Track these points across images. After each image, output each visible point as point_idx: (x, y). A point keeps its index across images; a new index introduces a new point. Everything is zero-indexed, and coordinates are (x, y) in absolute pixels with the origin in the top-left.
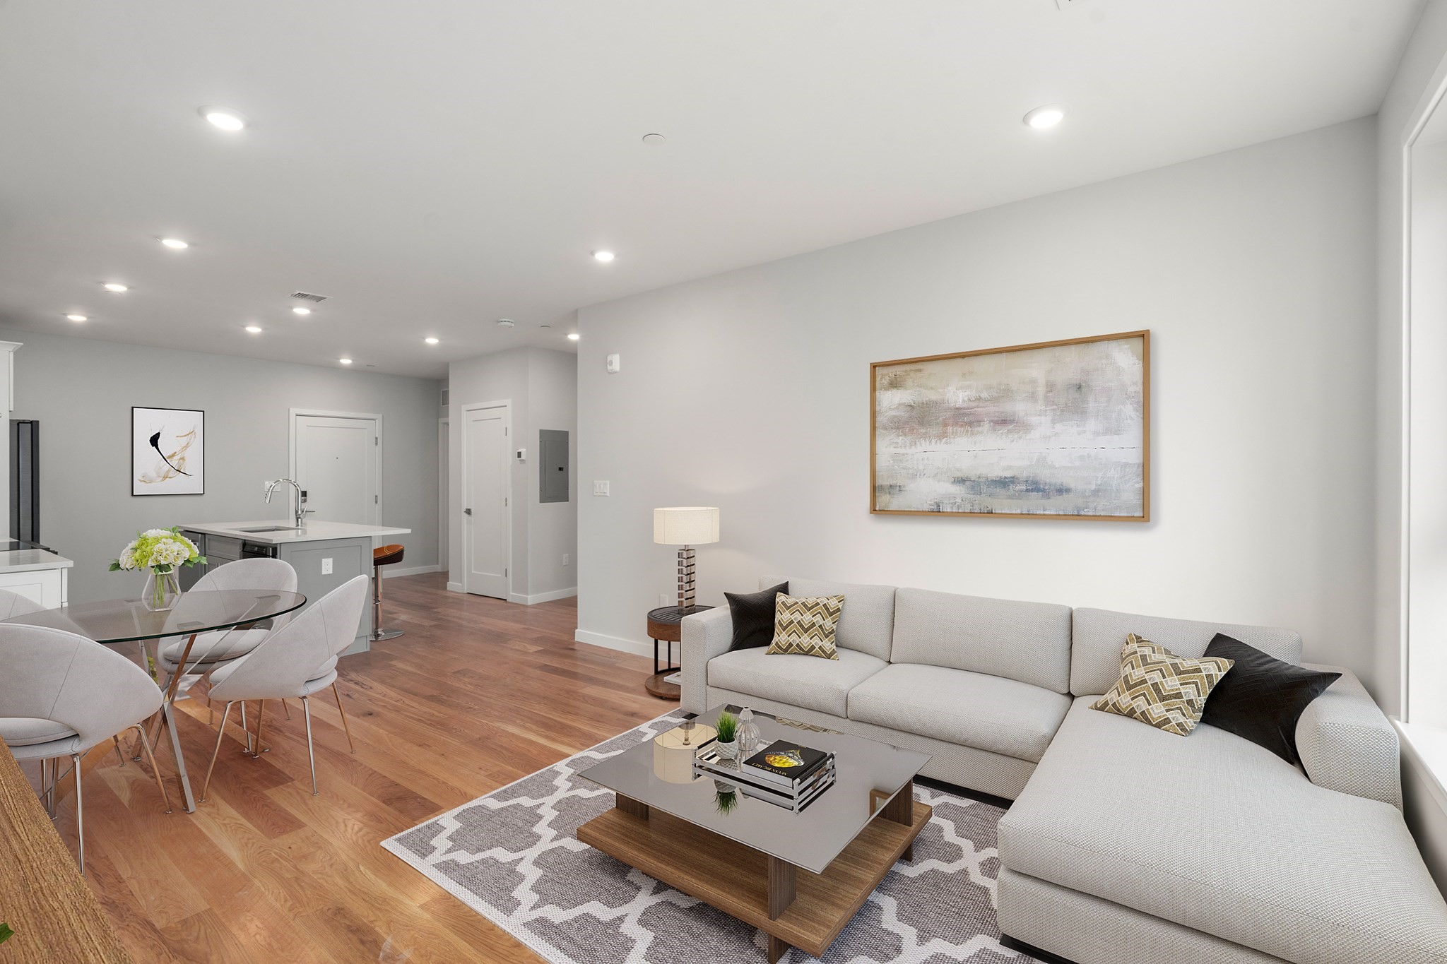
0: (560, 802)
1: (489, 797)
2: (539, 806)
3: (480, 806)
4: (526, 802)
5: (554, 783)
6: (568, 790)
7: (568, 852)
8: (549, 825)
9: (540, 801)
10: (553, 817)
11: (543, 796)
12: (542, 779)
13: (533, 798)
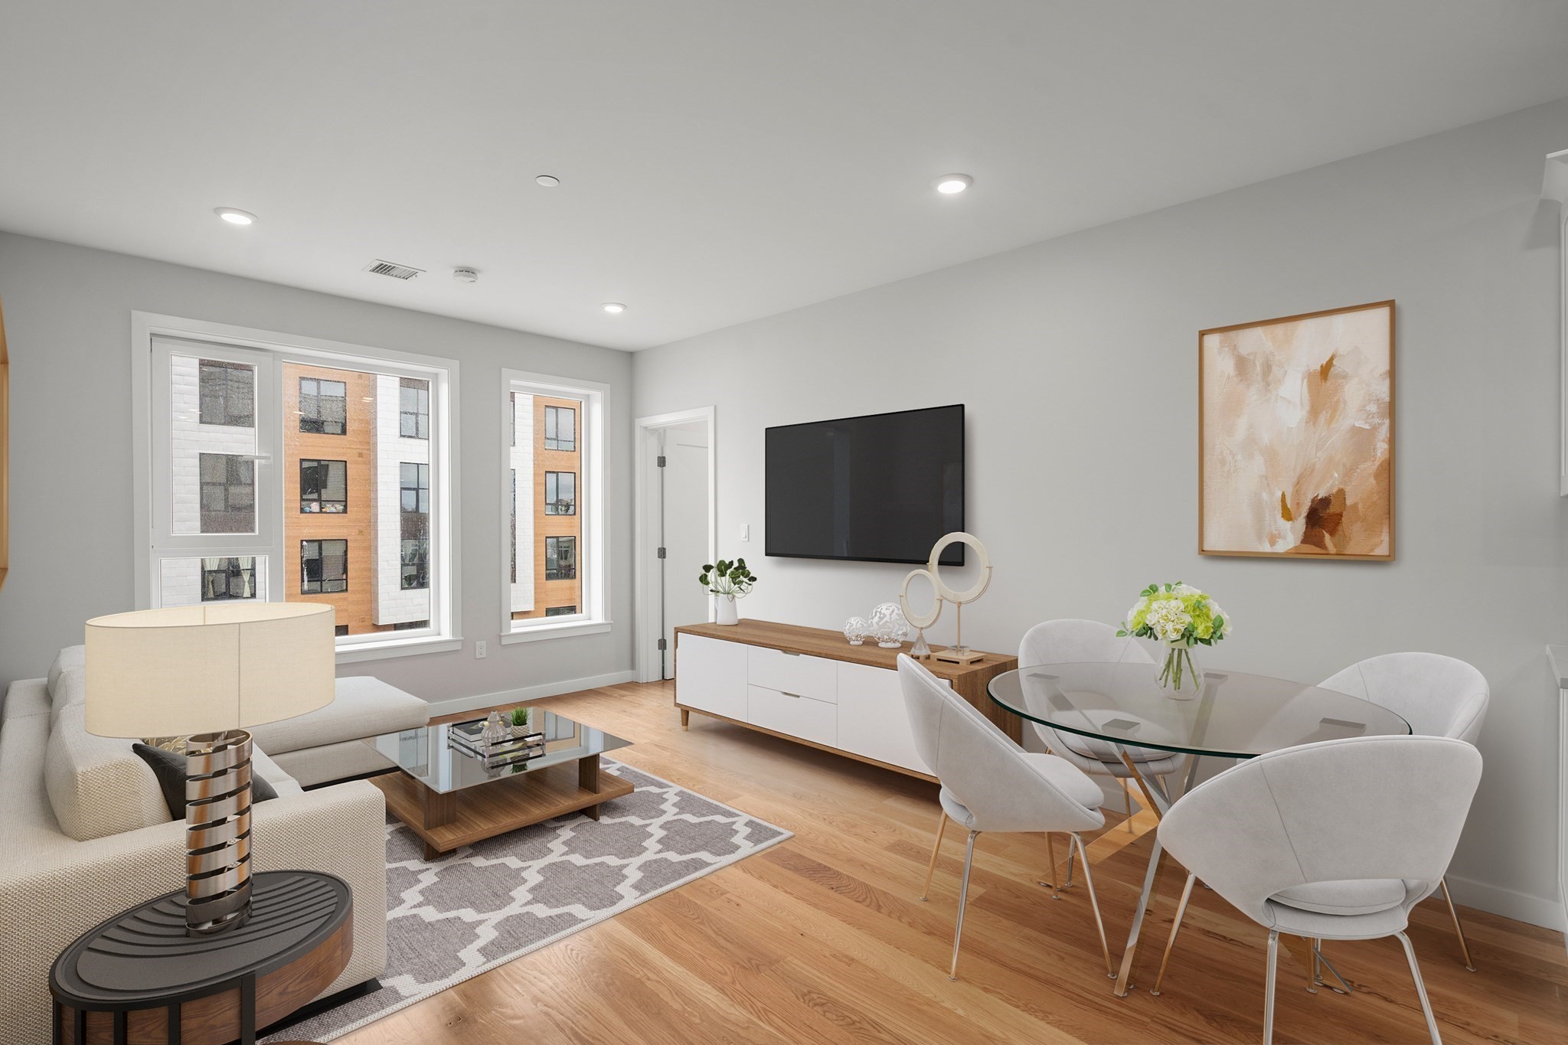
0: (639, 854)
1: (711, 864)
2: (660, 851)
3: (719, 855)
4: (673, 856)
5: (642, 874)
6: (628, 865)
7: (639, 816)
8: (652, 835)
9: (659, 856)
10: (648, 841)
11: (655, 861)
12: (655, 880)
13: (666, 859)
